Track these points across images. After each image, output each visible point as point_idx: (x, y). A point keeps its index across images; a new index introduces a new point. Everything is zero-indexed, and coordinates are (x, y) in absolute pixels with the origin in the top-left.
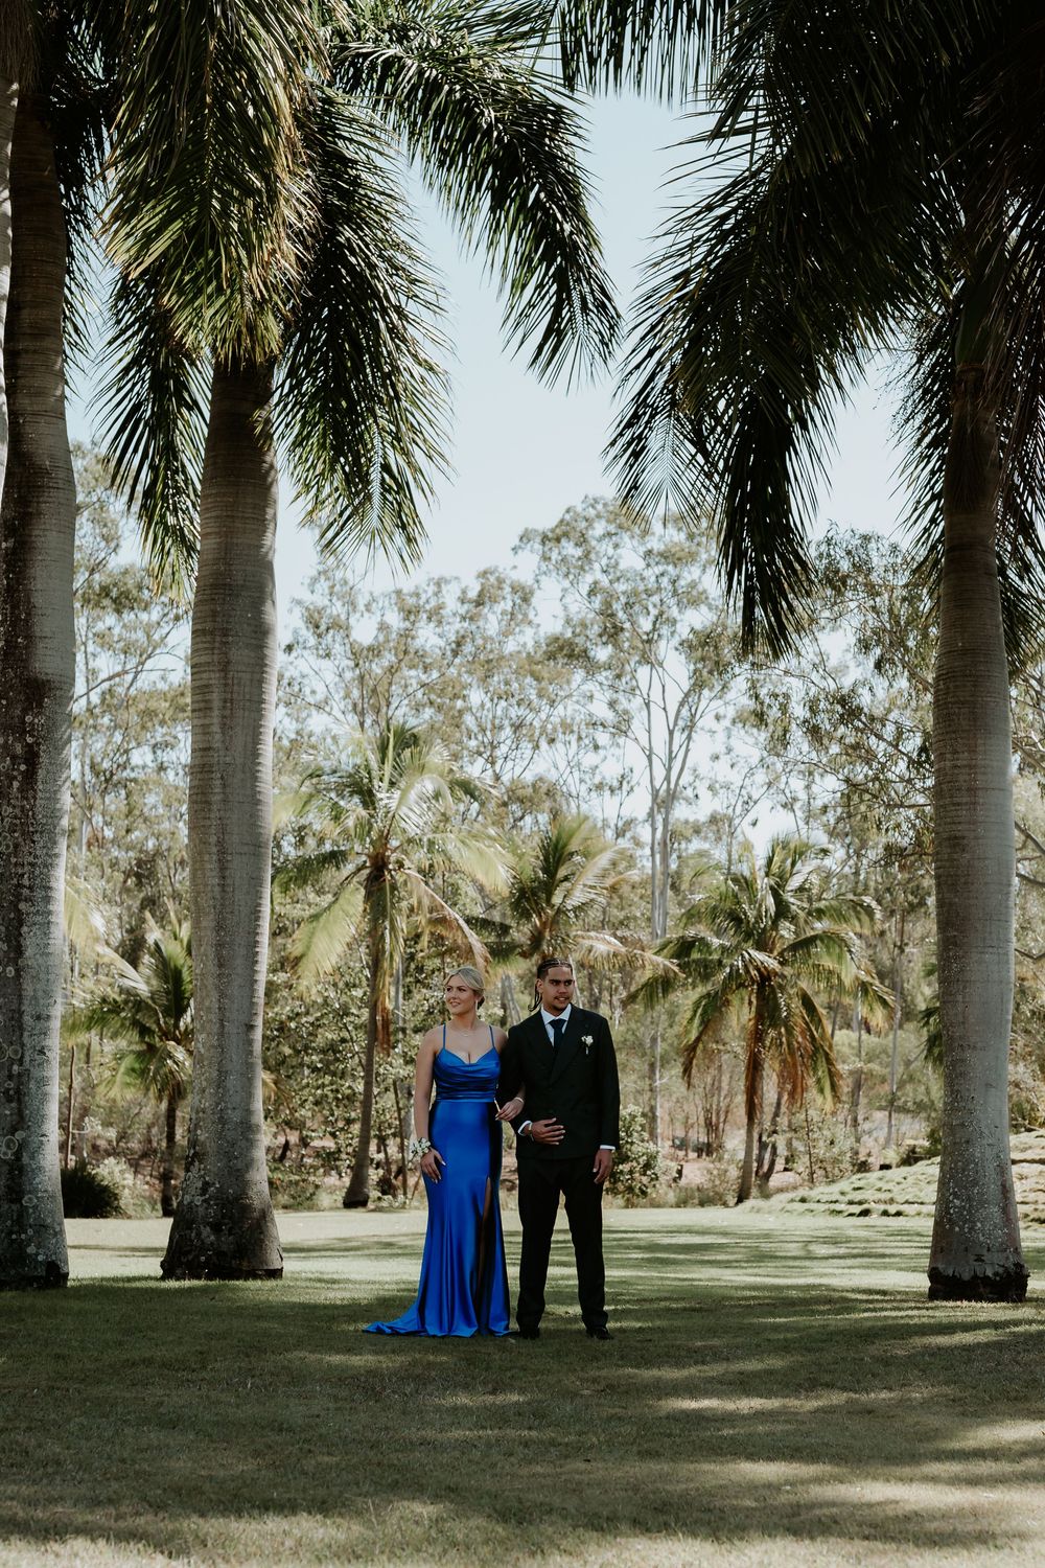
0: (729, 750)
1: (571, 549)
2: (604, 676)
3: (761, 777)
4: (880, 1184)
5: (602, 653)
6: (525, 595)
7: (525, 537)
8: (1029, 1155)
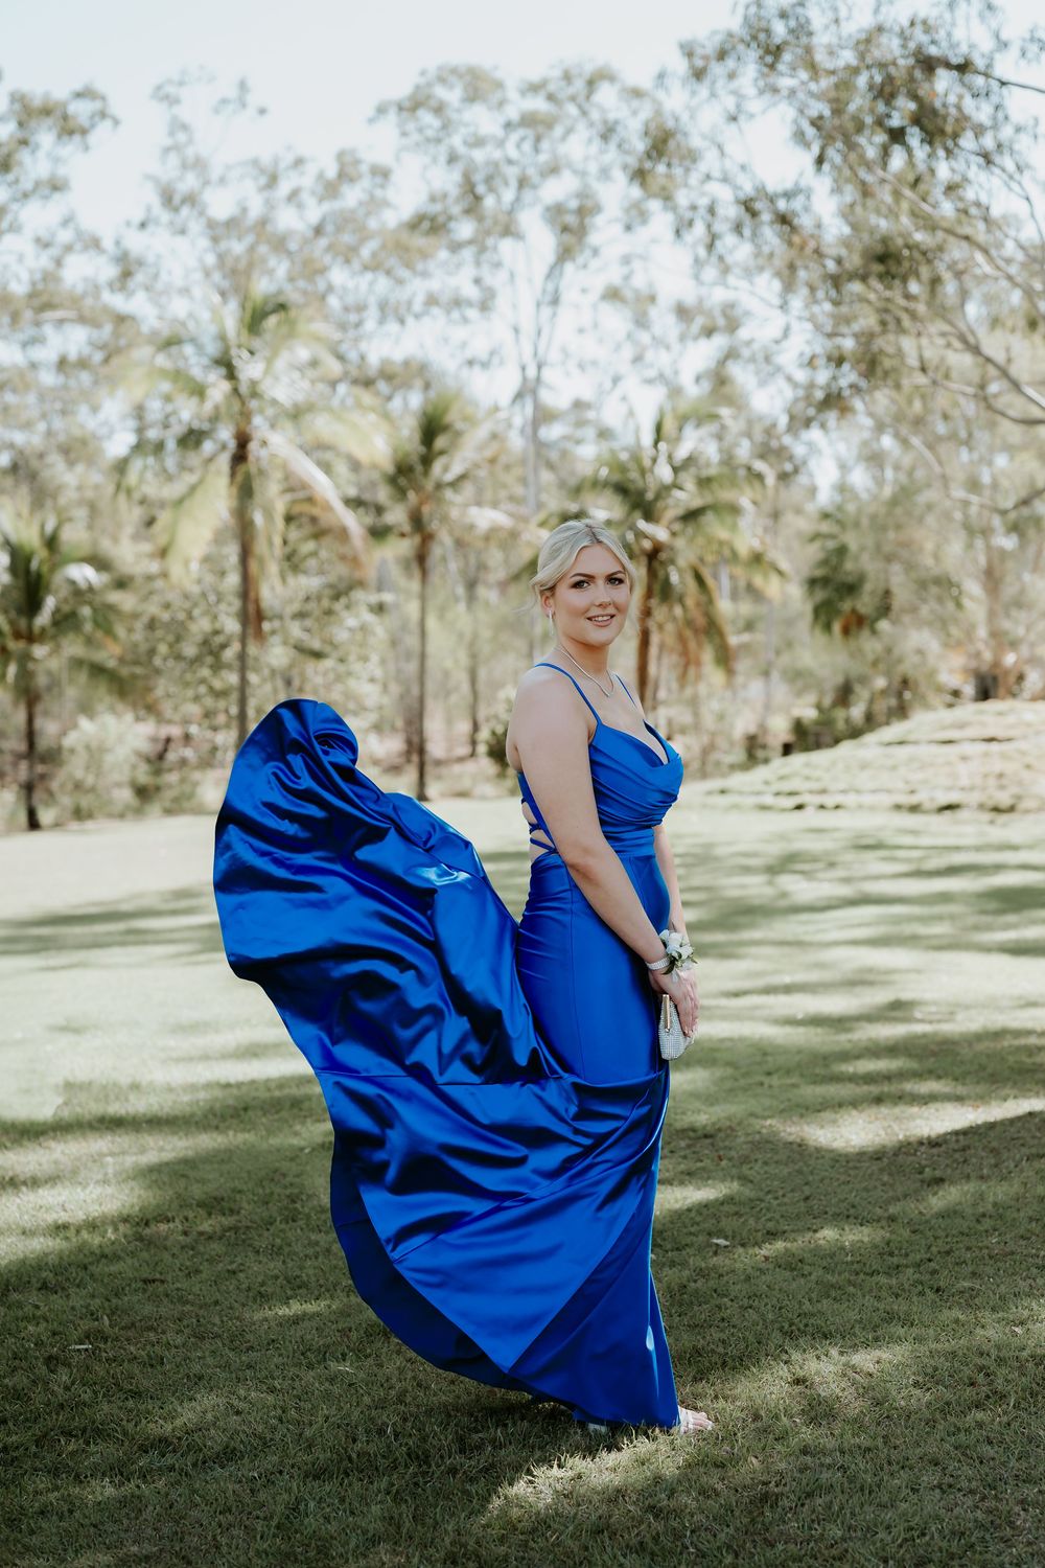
0: (596, 326)
1: (427, 118)
2: (468, 254)
3: (628, 352)
4: (806, 772)
5: (465, 229)
6: (382, 174)
7: (381, 110)
8: (969, 732)
